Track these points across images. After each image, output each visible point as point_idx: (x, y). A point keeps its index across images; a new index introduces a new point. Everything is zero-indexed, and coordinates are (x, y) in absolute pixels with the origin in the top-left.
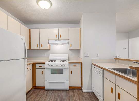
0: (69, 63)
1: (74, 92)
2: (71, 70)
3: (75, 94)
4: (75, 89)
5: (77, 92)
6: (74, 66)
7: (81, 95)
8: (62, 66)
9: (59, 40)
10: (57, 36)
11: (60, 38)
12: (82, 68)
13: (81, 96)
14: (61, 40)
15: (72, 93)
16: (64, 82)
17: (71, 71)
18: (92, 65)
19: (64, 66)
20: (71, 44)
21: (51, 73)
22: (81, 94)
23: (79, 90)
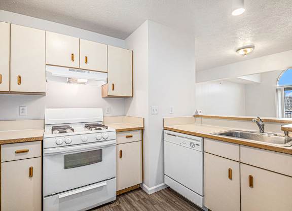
0: (118, 131)
1: (129, 202)
2: (121, 147)
3: (136, 205)
4: (126, 193)
5: (137, 200)
6: (127, 137)
7: (148, 202)
8: (99, 141)
9: (79, 69)
10: (76, 58)
11: (83, 66)
12: (142, 140)
13: (150, 206)
14: (87, 72)
15: (129, 206)
16: (104, 183)
17: (121, 152)
18: (165, 131)
19: (106, 140)
20: (113, 85)
21: (66, 168)
22: (147, 199)
23: (137, 192)
